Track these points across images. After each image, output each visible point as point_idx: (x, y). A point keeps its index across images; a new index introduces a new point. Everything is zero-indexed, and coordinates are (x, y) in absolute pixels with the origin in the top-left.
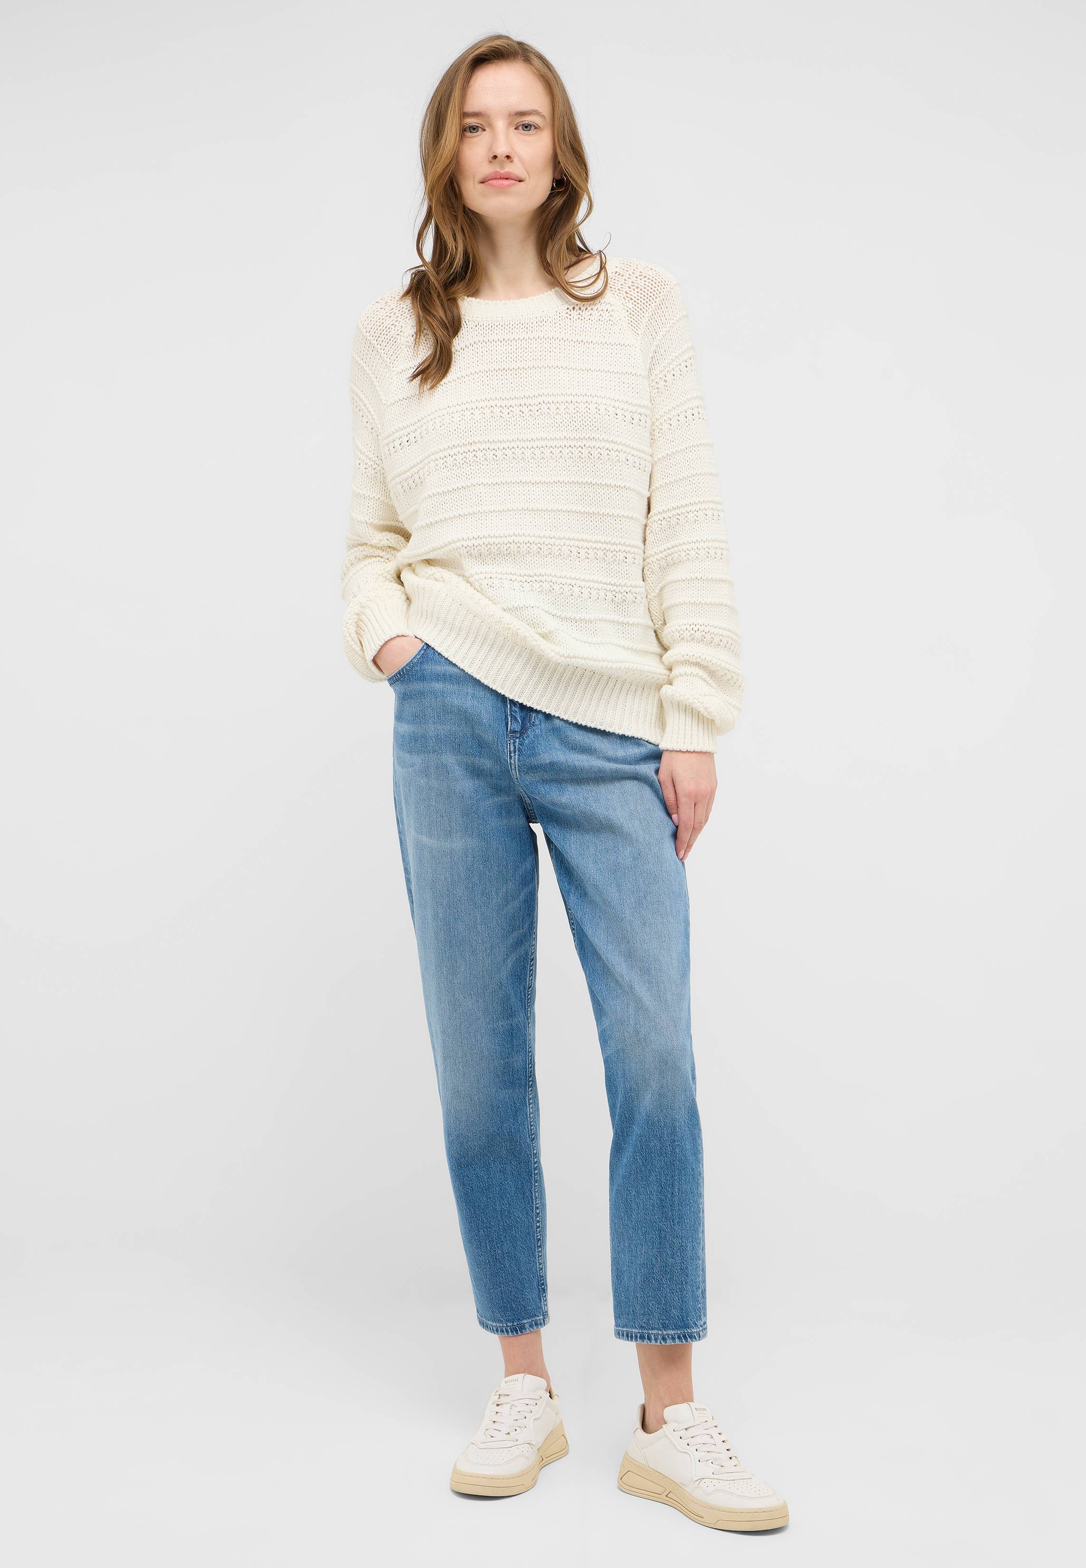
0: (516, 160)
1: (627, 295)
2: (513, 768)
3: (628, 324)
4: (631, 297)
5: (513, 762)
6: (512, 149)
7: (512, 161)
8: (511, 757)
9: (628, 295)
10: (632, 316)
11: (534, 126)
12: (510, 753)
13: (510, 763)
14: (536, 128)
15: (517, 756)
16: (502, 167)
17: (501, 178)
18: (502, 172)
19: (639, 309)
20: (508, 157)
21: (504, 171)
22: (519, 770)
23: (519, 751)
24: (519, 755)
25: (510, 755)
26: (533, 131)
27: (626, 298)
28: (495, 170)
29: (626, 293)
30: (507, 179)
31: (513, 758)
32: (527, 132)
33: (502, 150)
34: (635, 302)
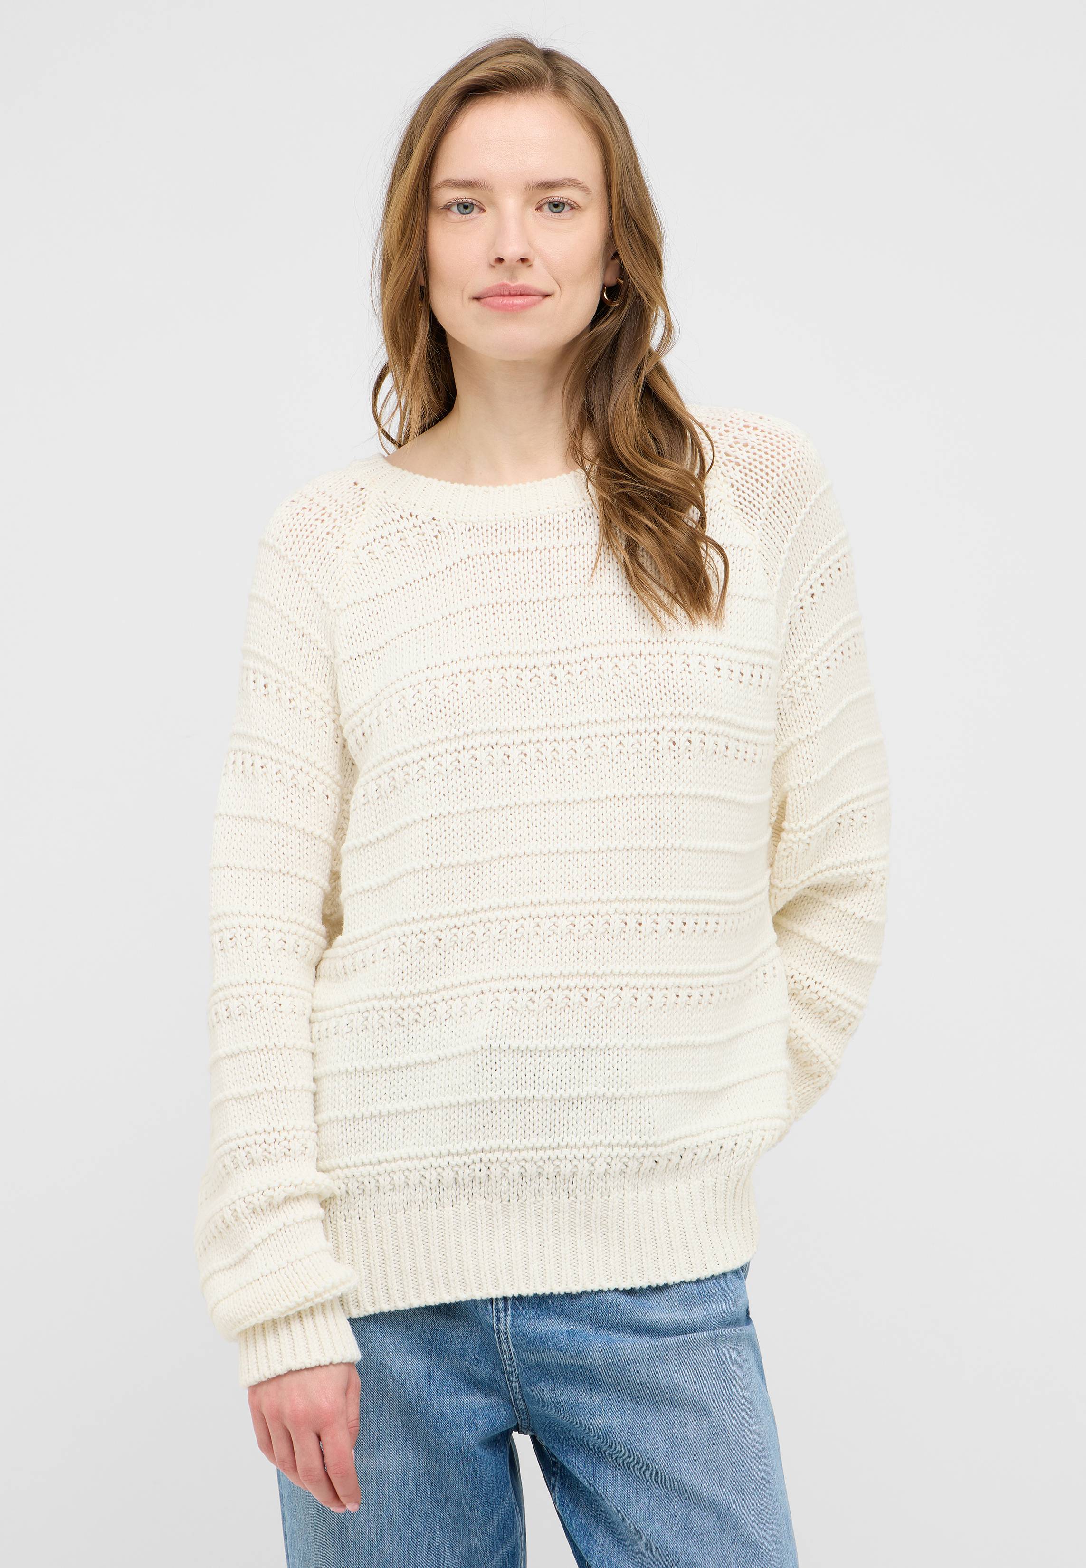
0: (537, 263)
1: (729, 458)
2: (503, 1338)
3: (734, 509)
4: (737, 460)
5: (502, 1328)
6: (530, 245)
7: (530, 266)
8: (498, 1319)
9: (732, 458)
10: (740, 493)
11: (569, 205)
12: (497, 1312)
13: (498, 1329)
14: (572, 208)
15: (509, 1318)
16: (513, 276)
17: (511, 295)
18: (512, 285)
19: (753, 481)
20: (523, 260)
21: (516, 284)
22: (513, 1343)
23: (513, 1309)
24: (513, 1316)
25: (497, 1316)
26: (566, 213)
27: (727, 463)
28: (500, 282)
29: (727, 455)
30: (521, 295)
31: (502, 1320)
32: (557, 214)
33: (512, 250)
34: (745, 468)
